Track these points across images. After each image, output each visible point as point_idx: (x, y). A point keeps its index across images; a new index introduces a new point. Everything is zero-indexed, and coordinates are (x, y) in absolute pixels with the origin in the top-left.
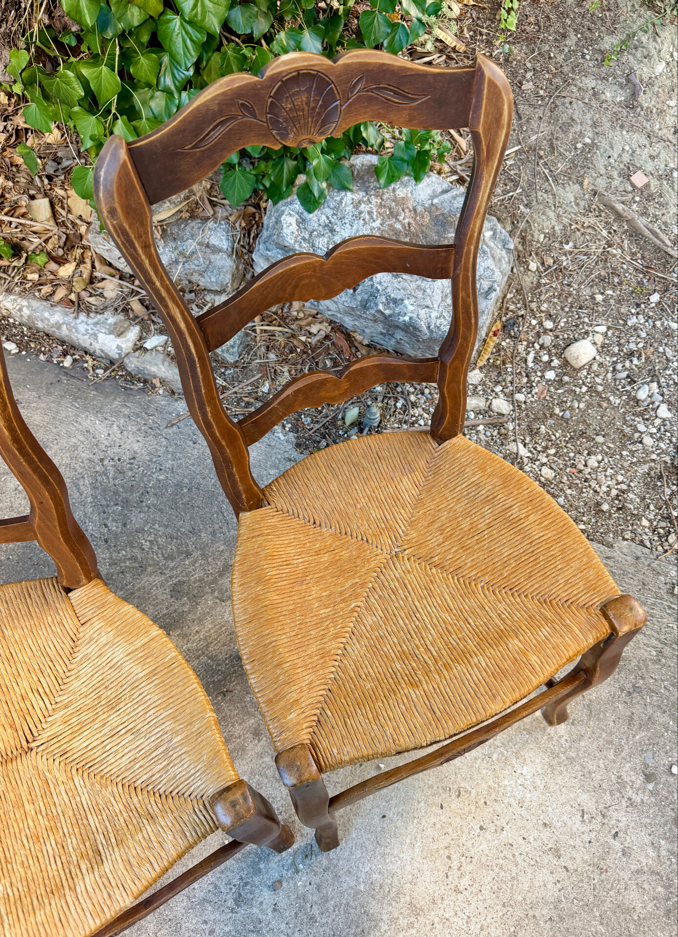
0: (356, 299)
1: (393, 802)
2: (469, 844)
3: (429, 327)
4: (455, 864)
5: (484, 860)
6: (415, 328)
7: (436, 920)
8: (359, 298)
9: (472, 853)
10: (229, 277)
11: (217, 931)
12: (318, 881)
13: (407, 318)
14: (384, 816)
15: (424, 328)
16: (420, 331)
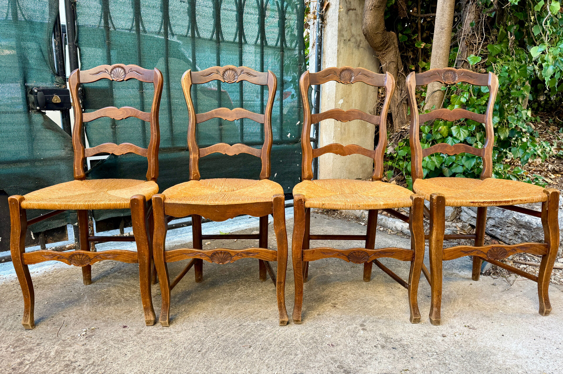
0: (504, 215)
1: (508, 333)
2: (550, 350)
3: (536, 224)
4: (541, 353)
5: (558, 355)
6: (530, 223)
7: (529, 362)
8: (505, 215)
9: (552, 352)
10: (450, 214)
11: (414, 339)
12: (465, 340)
13: (526, 220)
14: (503, 335)
15: (534, 223)
16: (532, 225)
